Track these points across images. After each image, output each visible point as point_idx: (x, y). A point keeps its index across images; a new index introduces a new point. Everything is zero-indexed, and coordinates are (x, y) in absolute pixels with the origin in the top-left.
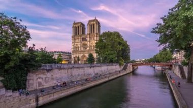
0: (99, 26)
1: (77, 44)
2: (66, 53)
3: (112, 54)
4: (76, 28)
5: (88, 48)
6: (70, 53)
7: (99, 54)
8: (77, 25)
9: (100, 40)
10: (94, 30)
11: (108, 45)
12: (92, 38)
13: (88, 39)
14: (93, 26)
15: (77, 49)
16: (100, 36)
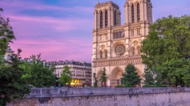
0: (149, 7)
1: (102, 46)
2: (81, 64)
3: (180, 66)
4: (101, 12)
5: (127, 53)
6: (90, 65)
7: (150, 66)
8: (103, 9)
9: (153, 37)
10: (138, 16)
11: (170, 44)
12: (135, 32)
13: (127, 33)
14: (135, 8)
15: (104, 56)
16: (152, 27)
